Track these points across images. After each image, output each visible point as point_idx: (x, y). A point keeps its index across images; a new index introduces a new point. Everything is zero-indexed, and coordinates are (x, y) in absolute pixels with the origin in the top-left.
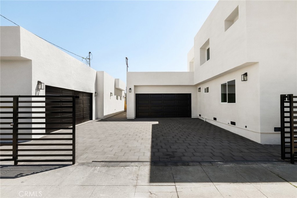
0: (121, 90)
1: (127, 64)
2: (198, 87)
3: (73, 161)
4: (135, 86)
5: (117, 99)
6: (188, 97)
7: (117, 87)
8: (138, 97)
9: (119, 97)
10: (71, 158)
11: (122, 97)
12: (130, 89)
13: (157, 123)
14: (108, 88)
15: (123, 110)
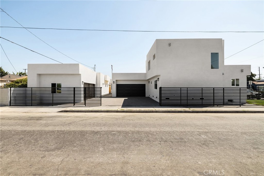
0: (107, 81)
1: (112, 69)
2: (148, 81)
3: (101, 105)
4: (116, 80)
5: (106, 86)
6: (144, 86)
7: (106, 80)
8: (118, 86)
9: (106, 85)
10: (100, 104)
11: (108, 85)
12: (114, 82)
13: (127, 98)
14: (102, 81)
15: (108, 93)
